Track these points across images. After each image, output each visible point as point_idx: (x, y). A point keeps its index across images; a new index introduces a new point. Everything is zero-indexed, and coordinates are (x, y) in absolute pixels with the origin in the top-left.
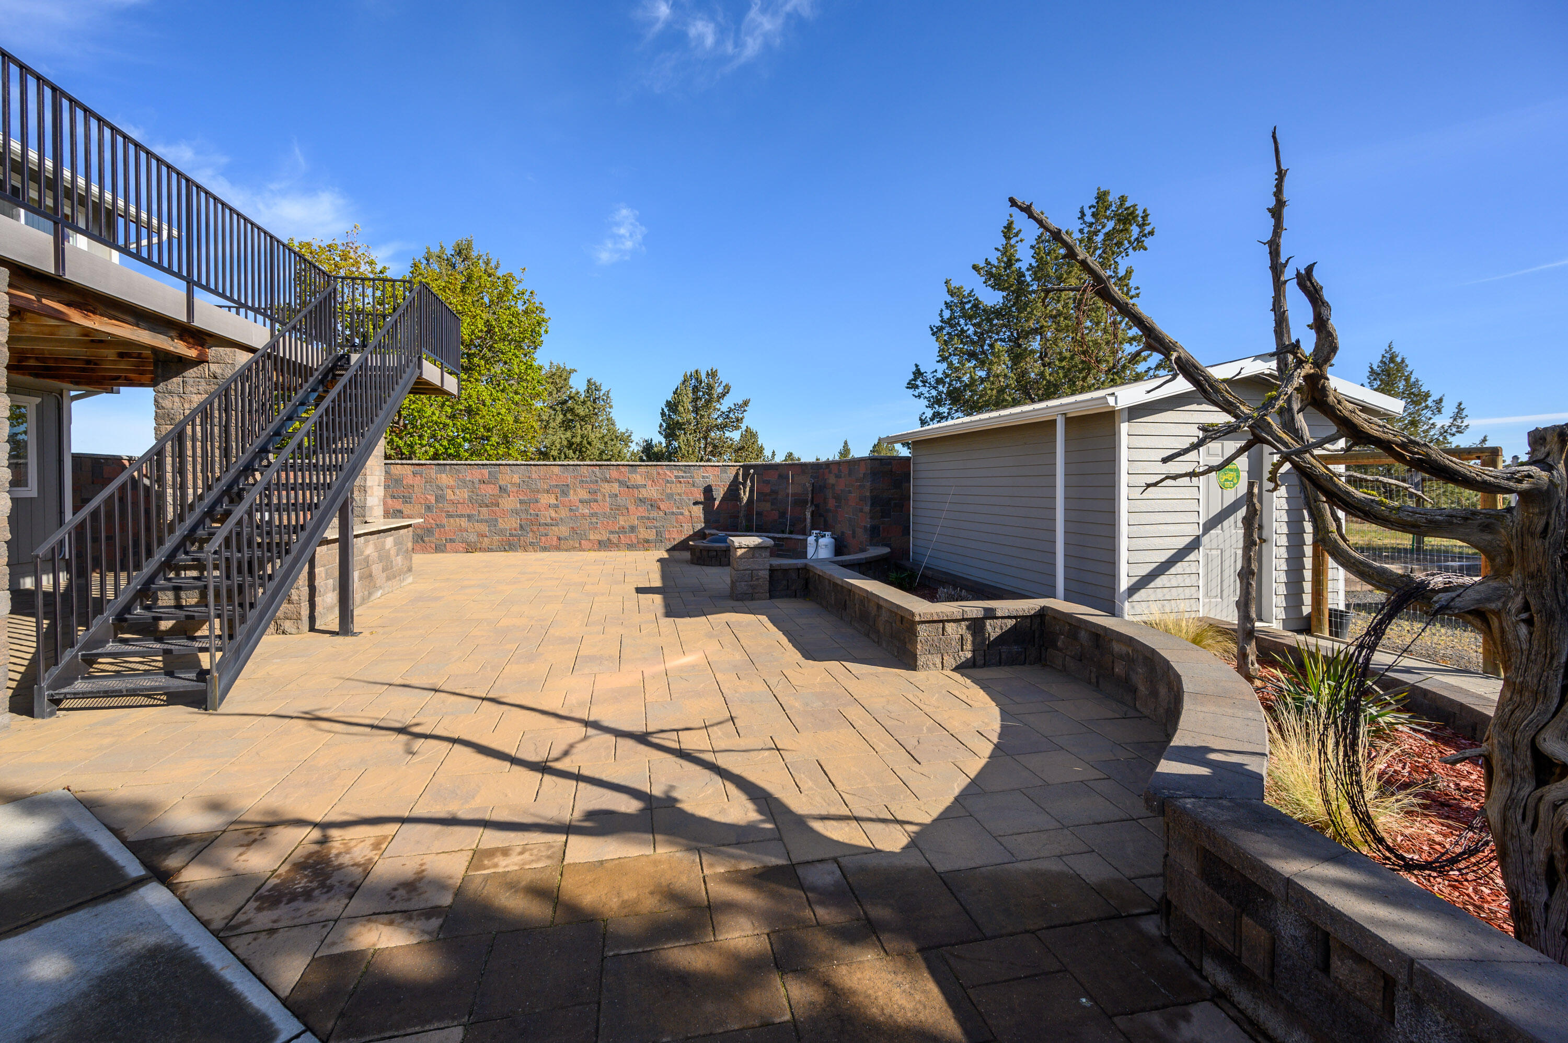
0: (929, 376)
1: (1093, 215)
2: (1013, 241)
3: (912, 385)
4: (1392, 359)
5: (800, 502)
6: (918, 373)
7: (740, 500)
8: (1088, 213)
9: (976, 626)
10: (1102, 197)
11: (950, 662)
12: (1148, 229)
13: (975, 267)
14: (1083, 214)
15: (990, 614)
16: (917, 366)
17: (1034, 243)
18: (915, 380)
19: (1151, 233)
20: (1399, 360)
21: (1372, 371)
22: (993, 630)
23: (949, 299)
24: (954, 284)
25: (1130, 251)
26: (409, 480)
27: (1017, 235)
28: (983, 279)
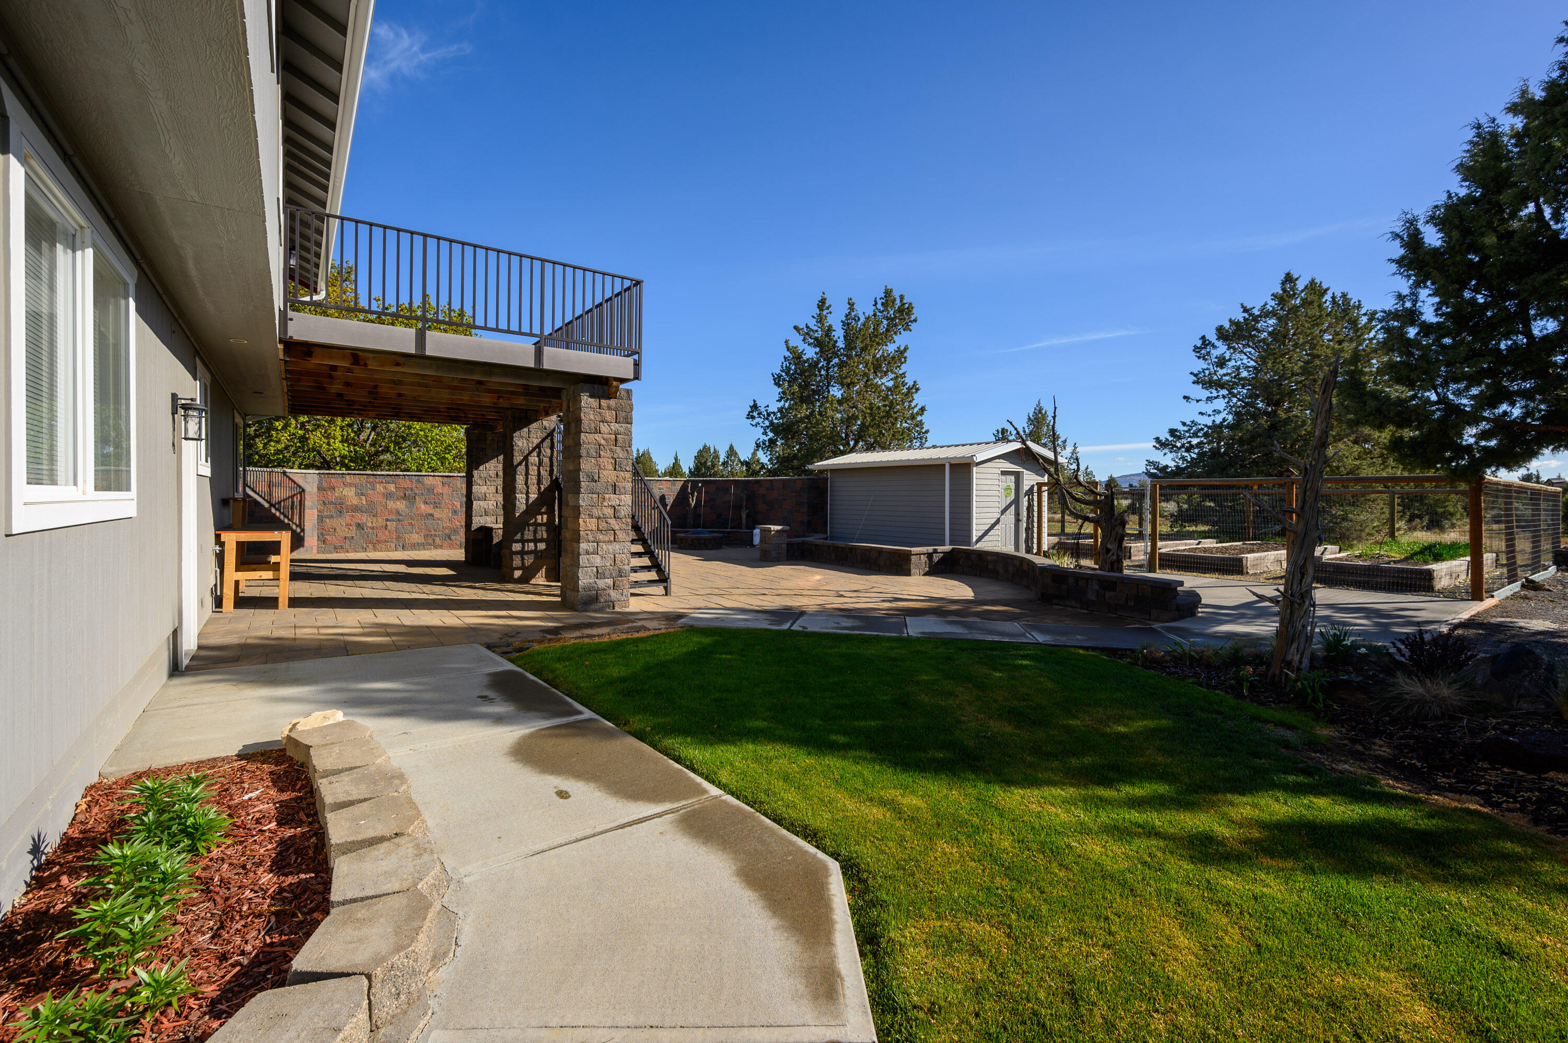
0: (762, 409)
1: (883, 304)
2: (825, 312)
3: (750, 416)
4: (1040, 411)
5: (738, 508)
6: (755, 407)
7: (689, 505)
8: (879, 302)
9: (930, 556)
10: (888, 293)
11: (922, 573)
12: (913, 317)
13: (796, 328)
14: (876, 303)
15: (935, 551)
16: (755, 401)
17: (844, 319)
18: (752, 412)
19: (915, 320)
20: (1043, 412)
21: (1029, 419)
22: (936, 558)
23: (788, 354)
24: (791, 344)
25: (902, 331)
26: (439, 489)
27: (828, 308)
28: (802, 337)
